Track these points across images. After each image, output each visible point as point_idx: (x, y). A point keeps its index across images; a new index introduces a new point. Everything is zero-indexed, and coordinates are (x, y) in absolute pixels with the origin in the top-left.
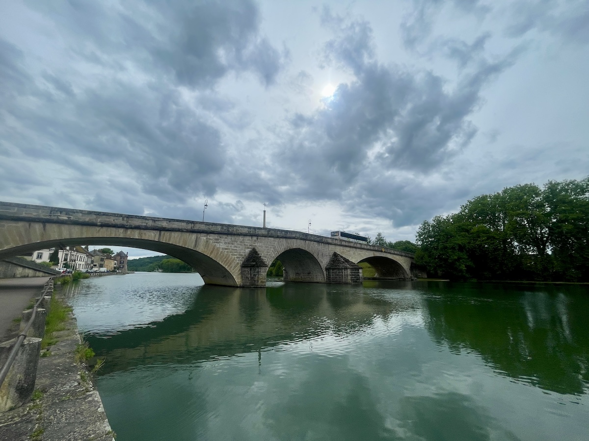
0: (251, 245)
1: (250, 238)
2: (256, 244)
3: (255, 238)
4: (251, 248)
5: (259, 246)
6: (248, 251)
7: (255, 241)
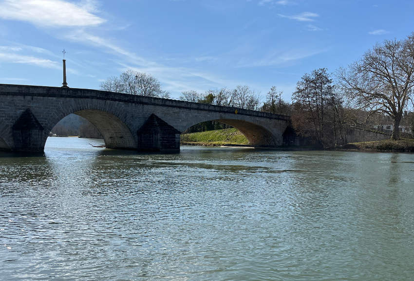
0: (23, 106)
1: (21, 98)
2: (31, 105)
3: (29, 98)
4: (24, 109)
5: (35, 107)
6: (19, 112)
7: (29, 101)
